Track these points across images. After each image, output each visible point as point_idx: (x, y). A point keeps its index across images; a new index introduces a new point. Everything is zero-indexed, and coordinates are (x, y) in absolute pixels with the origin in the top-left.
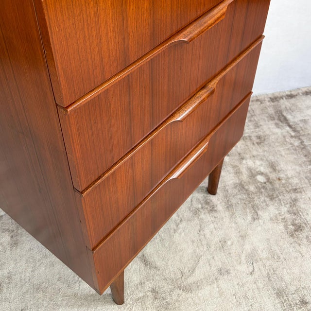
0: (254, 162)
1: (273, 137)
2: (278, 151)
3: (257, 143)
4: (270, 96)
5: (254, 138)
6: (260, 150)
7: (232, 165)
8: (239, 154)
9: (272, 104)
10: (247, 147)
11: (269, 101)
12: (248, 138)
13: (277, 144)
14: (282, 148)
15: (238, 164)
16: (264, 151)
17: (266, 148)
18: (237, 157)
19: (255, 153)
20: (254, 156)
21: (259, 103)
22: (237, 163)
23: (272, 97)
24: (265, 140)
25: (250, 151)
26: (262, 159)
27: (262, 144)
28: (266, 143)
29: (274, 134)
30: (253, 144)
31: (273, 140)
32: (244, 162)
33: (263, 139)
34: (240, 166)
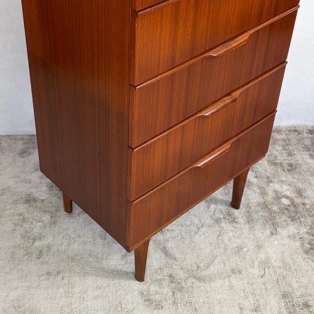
0: (281, 187)
1: (304, 167)
2: (308, 179)
3: (288, 170)
4: (310, 128)
5: (285, 165)
6: (289, 177)
7: (258, 186)
8: (268, 178)
9: (310, 136)
10: (276, 173)
11: (307, 133)
12: (279, 164)
13: (308, 173)
14: (313, 178)
15: (265, 186)
16: (294, 178)
17: (296, 176)
18: (265, 180)
19: (283, 179)
20: (282, 181)
21: (297, 133)
22: (264, 185)
23: (311, 129)
24: (296, 168)
25: (279, 176)
26: (290, 185)
27: (293, 171)
28: (297, 170)
29: (306, 164)
30: (284, 170)
31: (305, 169)
32: (271, 185)
33: (294, 167)
34: (266, 188)
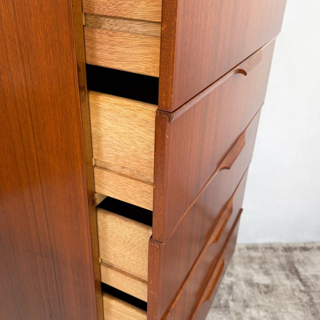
0: (258, 313)
1: (281, 289)
2: (285, 304)
3: (265, 292)
4: (284, 245)
5: (262, 287)
6: (267, 301)
7: (235, 311)
8: (245, 301)
9: (285, 254)
10: (253, 295)
11: (282, 251)
12: (256, 285)
13: (285, 297)
14: (289, 302)
15: (241, 312)
16: (270, 302)
17: (273, 300)
18: (241, 304)
19: (260, 302)
20: (259, 306)
21: (272, 251)
22: (240, 310)
23: (286, 247)
24: (272, 290)
25: (256, 299)
26: (266, 311)
27: (269, 294)
28: (274, 293)
29: (283, 285)
30: (260, 292)
31: (282, 292)
32: (248, 310)
33: (270, 289)
34: (243, 314)
